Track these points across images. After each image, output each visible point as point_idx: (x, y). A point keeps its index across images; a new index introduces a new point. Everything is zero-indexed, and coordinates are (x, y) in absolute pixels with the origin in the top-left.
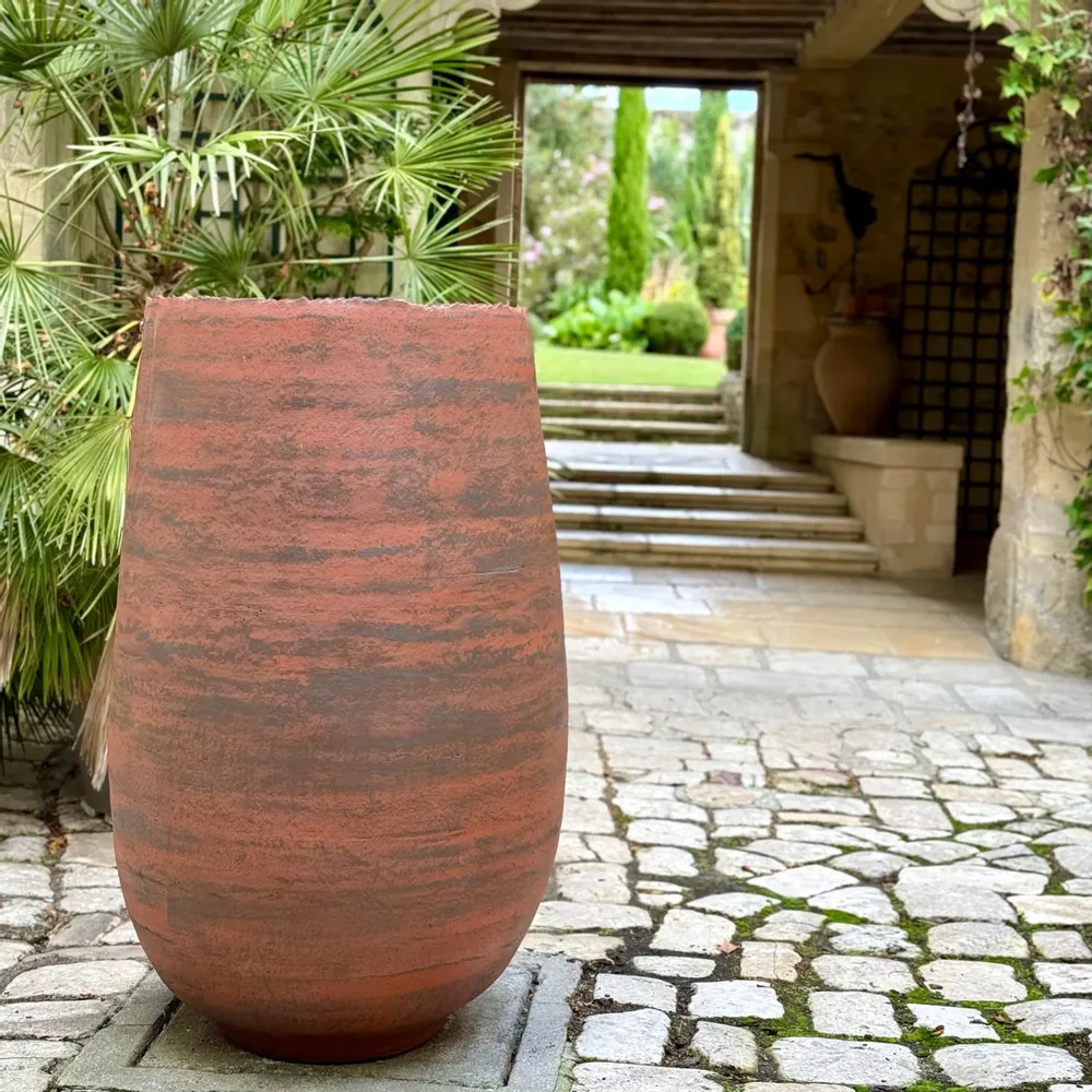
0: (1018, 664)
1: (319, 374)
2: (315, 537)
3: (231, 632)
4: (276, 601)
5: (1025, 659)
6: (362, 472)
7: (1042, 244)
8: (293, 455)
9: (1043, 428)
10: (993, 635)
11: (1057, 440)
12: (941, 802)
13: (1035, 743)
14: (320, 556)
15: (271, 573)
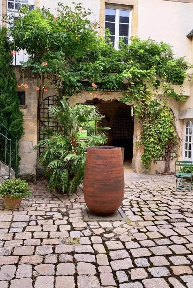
0: (136, 173)
1: (113, 155)
2: (114, 169)
3: (107, 178)
4: (111, 175)
5: (137, 172)
6: (117, 163)
7: (138, 129)
8: (111, 162)
9: (138, 148)
10: (133, 169)
11: (140, 149)
12: (138, 188)
13: (142, 181)
14: (114, 171)
15: (110, 173)
